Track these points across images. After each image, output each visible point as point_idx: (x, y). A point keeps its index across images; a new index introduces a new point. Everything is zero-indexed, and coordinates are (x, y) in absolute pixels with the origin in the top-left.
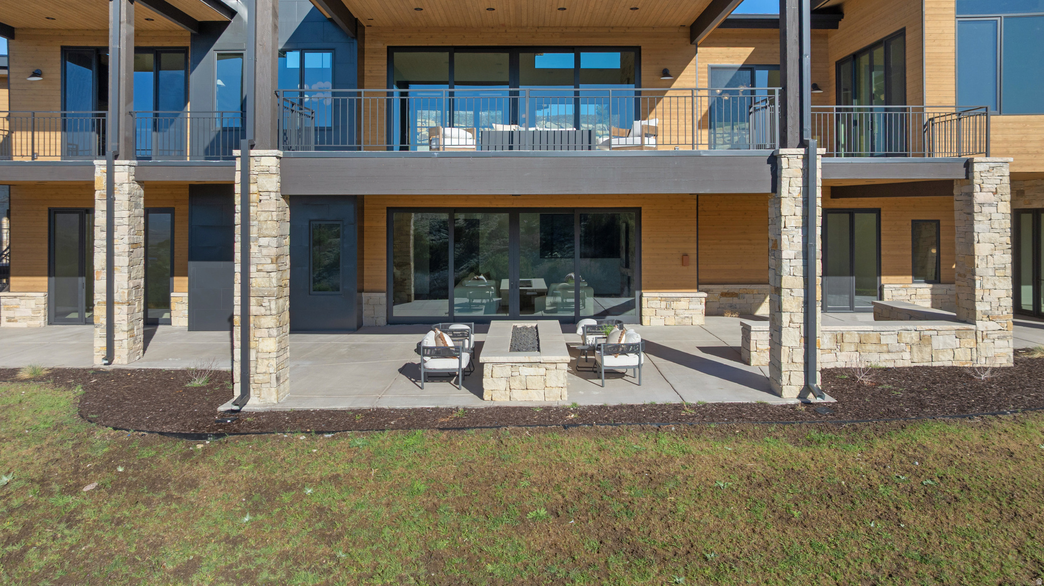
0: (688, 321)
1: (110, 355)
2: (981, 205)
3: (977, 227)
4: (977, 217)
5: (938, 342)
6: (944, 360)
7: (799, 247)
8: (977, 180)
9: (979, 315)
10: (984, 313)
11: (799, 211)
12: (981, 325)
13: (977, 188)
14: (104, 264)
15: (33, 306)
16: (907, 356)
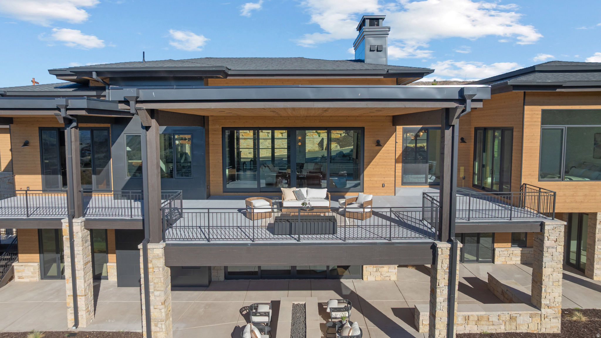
0: (388, 279)
1: (76, 324)
2: (548, 248)
3: (545, 259)
4: (545, 254)
5: (520, 320)
6: (523, 329)
7: (446, 296)
8: (546, 234)
9: (543, 306)
10: (546, 305)
11: (446, 277)
12: (544, 311)
13: (546, 238)
14: (70, 275)
15: (32, 270)
16: (503, 327)
